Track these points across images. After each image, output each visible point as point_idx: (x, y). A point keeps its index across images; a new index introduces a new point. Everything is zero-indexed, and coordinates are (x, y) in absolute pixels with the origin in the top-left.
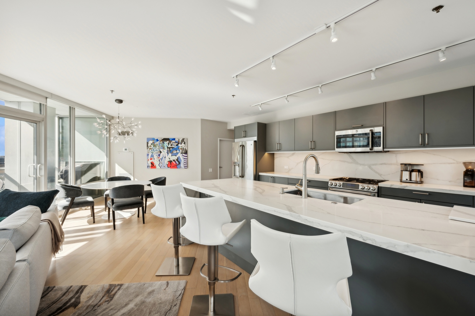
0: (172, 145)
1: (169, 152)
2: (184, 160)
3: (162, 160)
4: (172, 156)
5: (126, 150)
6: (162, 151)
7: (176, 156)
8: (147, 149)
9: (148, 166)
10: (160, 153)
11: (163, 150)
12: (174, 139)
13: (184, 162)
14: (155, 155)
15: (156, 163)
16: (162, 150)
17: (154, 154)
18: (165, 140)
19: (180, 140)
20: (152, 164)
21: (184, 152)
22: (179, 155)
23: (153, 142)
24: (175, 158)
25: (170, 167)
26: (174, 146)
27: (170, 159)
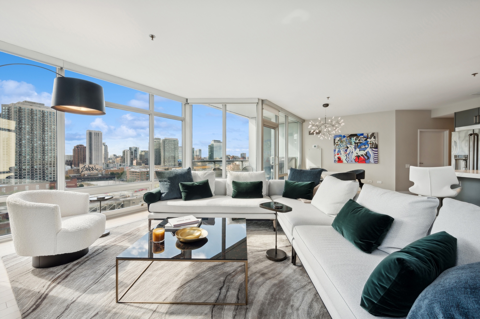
0: (359, 140)
1: (356, 147)
2: (374, 155)
3: (348, 155)
4: (359, 151)
5: (315, 146)
6: (349, 147)
7: (364, 151)
8: (334, 145)
9: (335, 161)
10: (347, 149)
11: (351, 145)
12: (362, 134)
13: (374, 157)
14: (342, 151)
15: (343, 158)
16: (349, 146)
17: (341, 149)
18: (352, 136)
19: (369, 135)
20: (339, 158)
21: (373, 147)
22: (369, 150)
23: (340, 139)
24: (363, 153)
25: (358, 162)
26: (363, 141)
27: (357, 154)
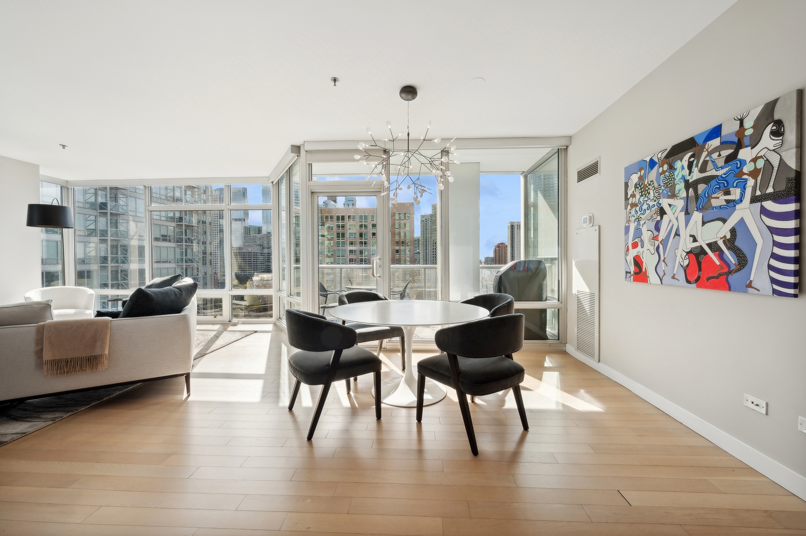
0: (703, 170)
1: (692, 205)
2: (775, 244)
3: (665, 249)
4: (704, 223)
5: (585, 221)
6: (667, 208)
7: (724, 221)
8: (626, 208)
9: (627, 272)
10: (659, 218)
11: (671, 201)
12: (716, 132)
13: (774, 256)
14: (644, 229)
15: (649, 262)
16: (665, 202)
17: (642, 222)
18: (677, 150)
19: (749, 123)
20: (638, 262)
21: (770, 190)
22: (746, 212)
23: (640, 178)
24: (717, 232)
25: (697, 281)
26: (717, 168)
27: (695, 240)
